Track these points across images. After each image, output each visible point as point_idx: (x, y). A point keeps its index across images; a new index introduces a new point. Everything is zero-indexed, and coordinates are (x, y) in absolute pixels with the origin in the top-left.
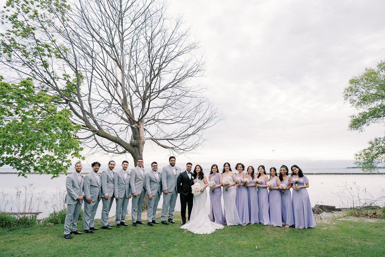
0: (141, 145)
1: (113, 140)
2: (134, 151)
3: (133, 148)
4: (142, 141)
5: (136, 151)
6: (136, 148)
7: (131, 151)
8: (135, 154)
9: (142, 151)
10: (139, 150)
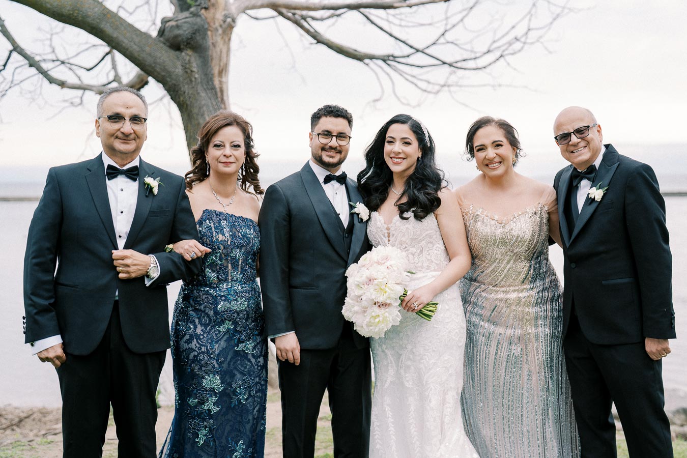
0: (214, 38)
1: (65, 11)
2: (179, 70)
3: (172, 53)
4: (219, 16)
5: (187, 71)
6: (188, 55)
7: (165, 70)
8: (186, 88)
9: (223, 71)
10: (205, 62)
